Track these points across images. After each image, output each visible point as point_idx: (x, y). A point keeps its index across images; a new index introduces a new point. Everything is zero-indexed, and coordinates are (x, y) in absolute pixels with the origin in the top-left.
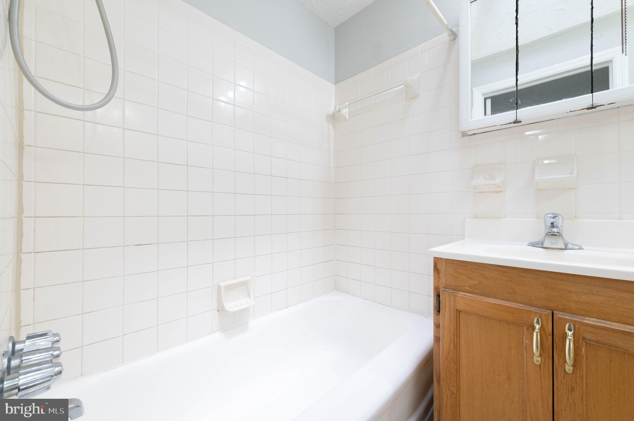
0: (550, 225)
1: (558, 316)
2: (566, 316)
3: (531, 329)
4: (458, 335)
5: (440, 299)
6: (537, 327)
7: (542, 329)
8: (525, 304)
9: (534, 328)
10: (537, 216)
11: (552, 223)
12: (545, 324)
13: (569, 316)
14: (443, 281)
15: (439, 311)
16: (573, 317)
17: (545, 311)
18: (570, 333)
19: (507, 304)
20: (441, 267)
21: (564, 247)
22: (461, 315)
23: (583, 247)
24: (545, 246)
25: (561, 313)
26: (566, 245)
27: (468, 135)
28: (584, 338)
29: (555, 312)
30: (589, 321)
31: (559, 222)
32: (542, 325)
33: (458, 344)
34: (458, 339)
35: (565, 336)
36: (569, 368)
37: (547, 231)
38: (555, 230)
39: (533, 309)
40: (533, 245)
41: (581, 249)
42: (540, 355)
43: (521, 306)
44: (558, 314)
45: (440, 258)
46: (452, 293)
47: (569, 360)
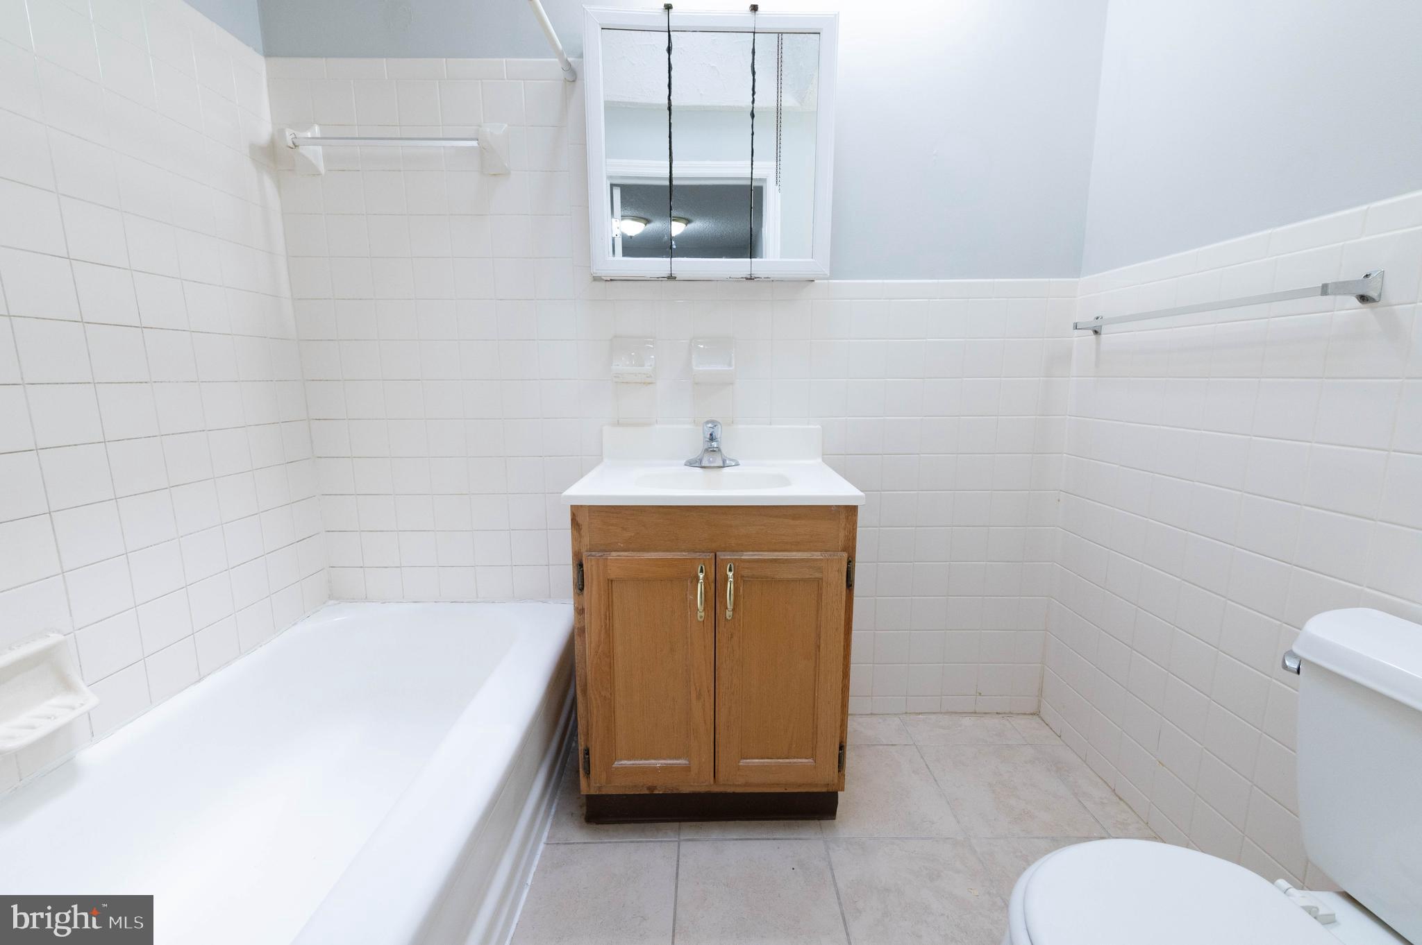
0: (708, 436)
1: (721, 557)
2: (728, 555)
3: (694, 581)
4: (611, 615)
5: (583, 570)
6: (701, 576)
7: (706, 578)
8: (689, 551)
9: (697, 579)
10: (694, 421)
11: (711, 435)
12: (708, 570)
13: (731, 556)
14: (586, 540)
15: (582, 589)
16: (734, 556)
17: (709, 556)
18: (730, 574)
19: (669, 555)
20: (583, 519)
21: (722, 465)
22: (613, 585)
23: (740, 462)
24: (703, 465)
25: (724, 553)
26: (724, 461)
27: (603, 280)
28: (742, 577)
29: (718, 553)
30: (747, 556)
31: (718, 433)
32: (705, 573)
33: (611, 628)
34: (611, 621)
35: (726, 578)
36: (729, 614)
37: (706, 447)
38: (714, 444)
39: (697, 555)
40: (690, 464)
41: (737, 465)
42: (704, 609)
43: (685, 555)
44: (721, 556)
45: (581, 506)
46: (602, 556)
47: (730, 607)
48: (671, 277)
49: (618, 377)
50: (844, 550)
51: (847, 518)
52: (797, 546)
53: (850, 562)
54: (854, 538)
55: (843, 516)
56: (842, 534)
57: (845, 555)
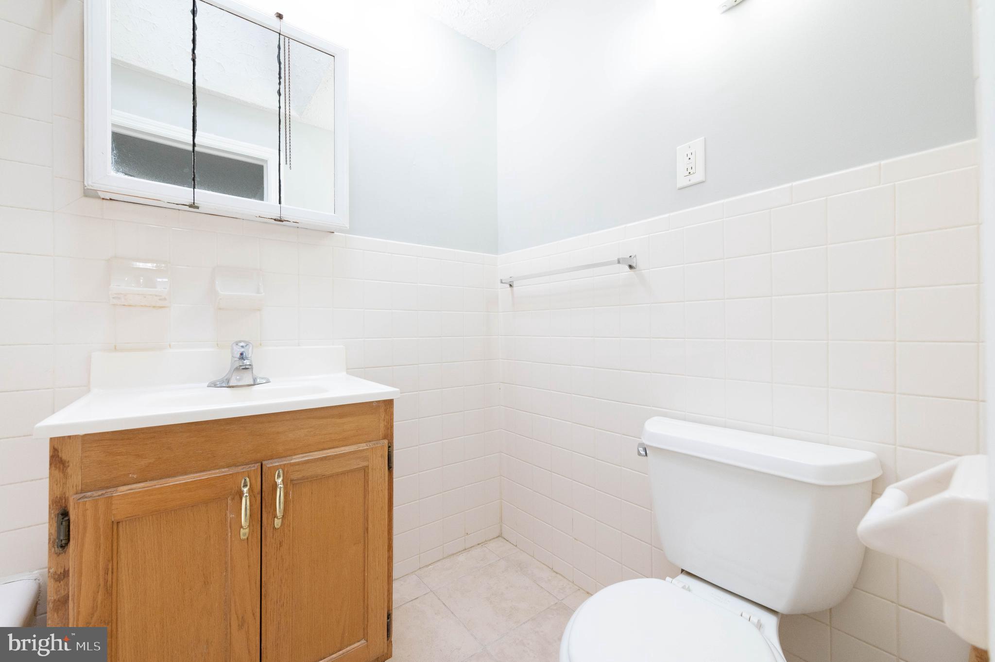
0: (238, 355)
1: (268, 466)
2: (276, 462)
3: (237, 497)
4: (115, 567)
5: (69, 520)
6: (245, 490)
7: (251, 490)
8: (229, 466)
9: (241, 494)
10: (217, 344)
11: (242, 354)
12: (253, 481)
13: (278, 462)
14: (76, 478)
15: (65, 545)
16: (282, 461)
17: (254, 466)
18: (279, 481)
19: (204, 476)
20: (71, 455)
21: (252, 383)
22: (121, 529)
23: (271, 381)
24: (231, 384)
25: (270, 461)
26: (255, 380)
27: (99, 197)
28: (292, 480)
29: (264, 463)
30: (296, 459)
31: (249, 353)
32: (250, 486)
33: (114, 584)
34: (115, 574)
35: (275, 486)
36: (278, 523)
37: (237, 364)
38: (247, 362)
39: (240, 469)
40: (214, 385)
41: (268, 382)
42: (249, 526)
43: (226, 471)
44: (268, 464)
45: (69, 437)
46: (102, 494)
47: (279, 513)
48: (193, 206)
49: (119, 298)
50: (385, 438)
51: (386, 410)
52: (345, 442)
53: (390, 446)
54: (392, 427)
55: (382, 410)
56: (382, 425)
57: (386, 442)
